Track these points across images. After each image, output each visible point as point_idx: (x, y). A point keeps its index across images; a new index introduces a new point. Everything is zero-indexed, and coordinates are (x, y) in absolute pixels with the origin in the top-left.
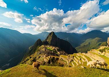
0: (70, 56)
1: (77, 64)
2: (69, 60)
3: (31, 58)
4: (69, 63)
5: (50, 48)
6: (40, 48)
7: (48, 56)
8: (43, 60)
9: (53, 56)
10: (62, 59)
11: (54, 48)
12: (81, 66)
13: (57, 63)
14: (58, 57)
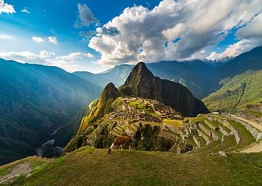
0: (187, 121)
1: (208, 142)
2: (186, 130)
3: (96, 126)
4: (185, 138)
5: (137, 102)
6: (113, 103)
7: (135, 121)
8: (124, 131)
9: (147, 123)
10: (167, 128)
11: (146, 102)
12: (220, 152)
13: (156, 137)
14: (157, 124)
